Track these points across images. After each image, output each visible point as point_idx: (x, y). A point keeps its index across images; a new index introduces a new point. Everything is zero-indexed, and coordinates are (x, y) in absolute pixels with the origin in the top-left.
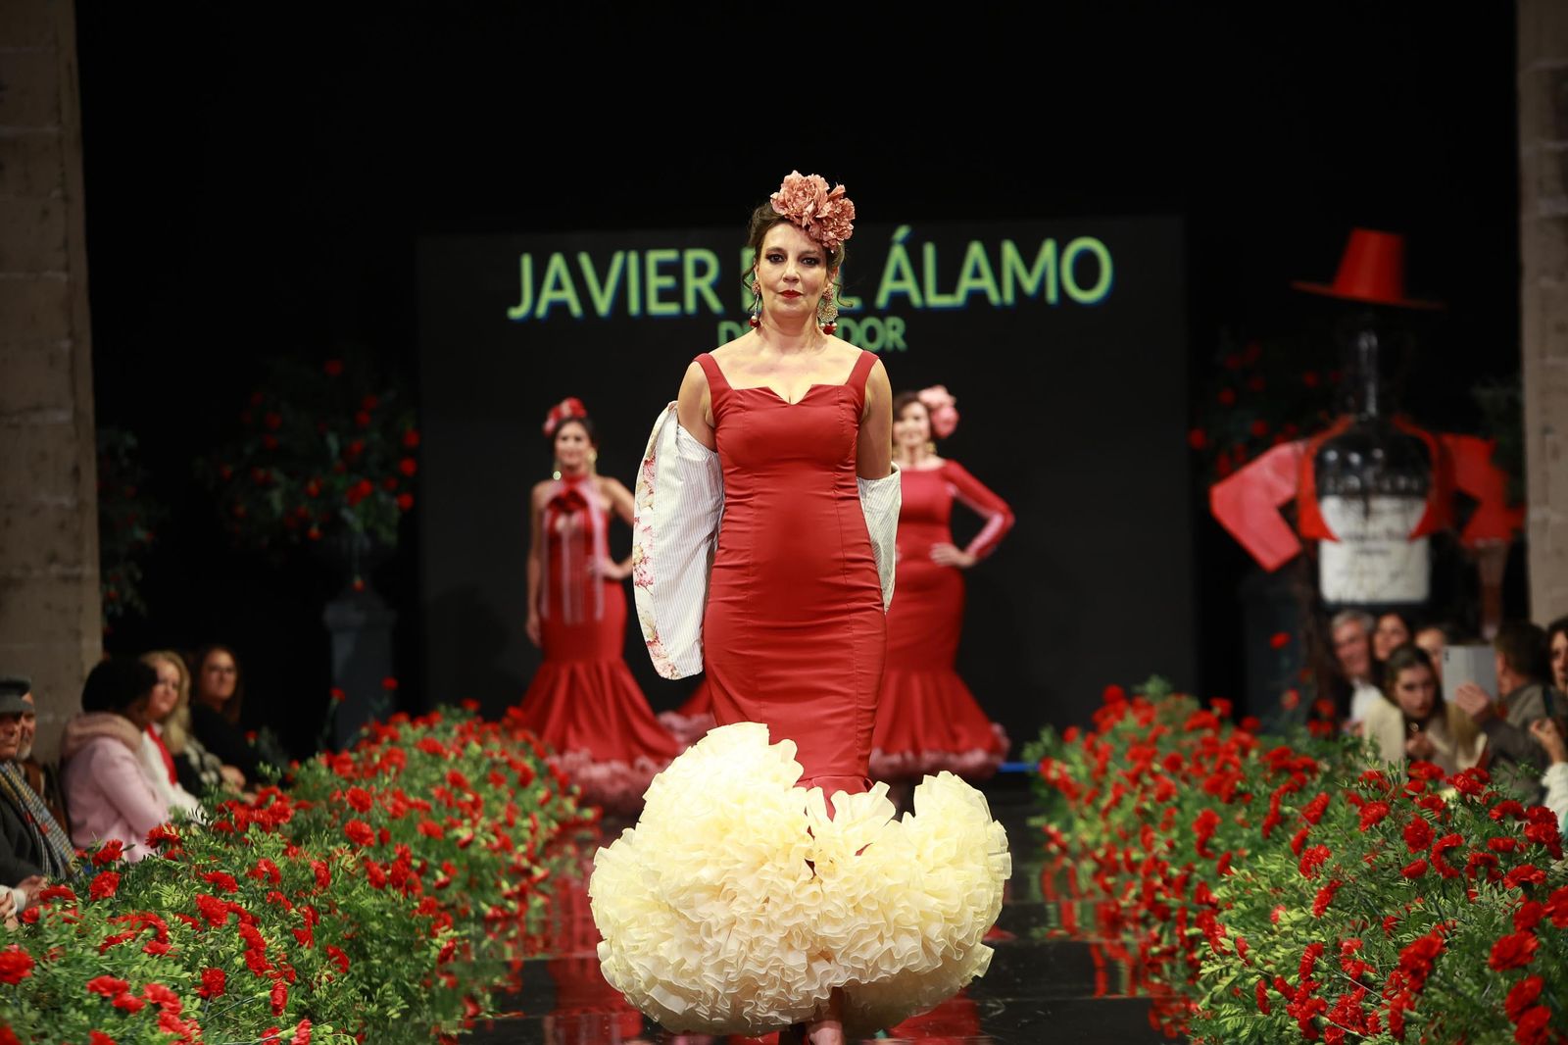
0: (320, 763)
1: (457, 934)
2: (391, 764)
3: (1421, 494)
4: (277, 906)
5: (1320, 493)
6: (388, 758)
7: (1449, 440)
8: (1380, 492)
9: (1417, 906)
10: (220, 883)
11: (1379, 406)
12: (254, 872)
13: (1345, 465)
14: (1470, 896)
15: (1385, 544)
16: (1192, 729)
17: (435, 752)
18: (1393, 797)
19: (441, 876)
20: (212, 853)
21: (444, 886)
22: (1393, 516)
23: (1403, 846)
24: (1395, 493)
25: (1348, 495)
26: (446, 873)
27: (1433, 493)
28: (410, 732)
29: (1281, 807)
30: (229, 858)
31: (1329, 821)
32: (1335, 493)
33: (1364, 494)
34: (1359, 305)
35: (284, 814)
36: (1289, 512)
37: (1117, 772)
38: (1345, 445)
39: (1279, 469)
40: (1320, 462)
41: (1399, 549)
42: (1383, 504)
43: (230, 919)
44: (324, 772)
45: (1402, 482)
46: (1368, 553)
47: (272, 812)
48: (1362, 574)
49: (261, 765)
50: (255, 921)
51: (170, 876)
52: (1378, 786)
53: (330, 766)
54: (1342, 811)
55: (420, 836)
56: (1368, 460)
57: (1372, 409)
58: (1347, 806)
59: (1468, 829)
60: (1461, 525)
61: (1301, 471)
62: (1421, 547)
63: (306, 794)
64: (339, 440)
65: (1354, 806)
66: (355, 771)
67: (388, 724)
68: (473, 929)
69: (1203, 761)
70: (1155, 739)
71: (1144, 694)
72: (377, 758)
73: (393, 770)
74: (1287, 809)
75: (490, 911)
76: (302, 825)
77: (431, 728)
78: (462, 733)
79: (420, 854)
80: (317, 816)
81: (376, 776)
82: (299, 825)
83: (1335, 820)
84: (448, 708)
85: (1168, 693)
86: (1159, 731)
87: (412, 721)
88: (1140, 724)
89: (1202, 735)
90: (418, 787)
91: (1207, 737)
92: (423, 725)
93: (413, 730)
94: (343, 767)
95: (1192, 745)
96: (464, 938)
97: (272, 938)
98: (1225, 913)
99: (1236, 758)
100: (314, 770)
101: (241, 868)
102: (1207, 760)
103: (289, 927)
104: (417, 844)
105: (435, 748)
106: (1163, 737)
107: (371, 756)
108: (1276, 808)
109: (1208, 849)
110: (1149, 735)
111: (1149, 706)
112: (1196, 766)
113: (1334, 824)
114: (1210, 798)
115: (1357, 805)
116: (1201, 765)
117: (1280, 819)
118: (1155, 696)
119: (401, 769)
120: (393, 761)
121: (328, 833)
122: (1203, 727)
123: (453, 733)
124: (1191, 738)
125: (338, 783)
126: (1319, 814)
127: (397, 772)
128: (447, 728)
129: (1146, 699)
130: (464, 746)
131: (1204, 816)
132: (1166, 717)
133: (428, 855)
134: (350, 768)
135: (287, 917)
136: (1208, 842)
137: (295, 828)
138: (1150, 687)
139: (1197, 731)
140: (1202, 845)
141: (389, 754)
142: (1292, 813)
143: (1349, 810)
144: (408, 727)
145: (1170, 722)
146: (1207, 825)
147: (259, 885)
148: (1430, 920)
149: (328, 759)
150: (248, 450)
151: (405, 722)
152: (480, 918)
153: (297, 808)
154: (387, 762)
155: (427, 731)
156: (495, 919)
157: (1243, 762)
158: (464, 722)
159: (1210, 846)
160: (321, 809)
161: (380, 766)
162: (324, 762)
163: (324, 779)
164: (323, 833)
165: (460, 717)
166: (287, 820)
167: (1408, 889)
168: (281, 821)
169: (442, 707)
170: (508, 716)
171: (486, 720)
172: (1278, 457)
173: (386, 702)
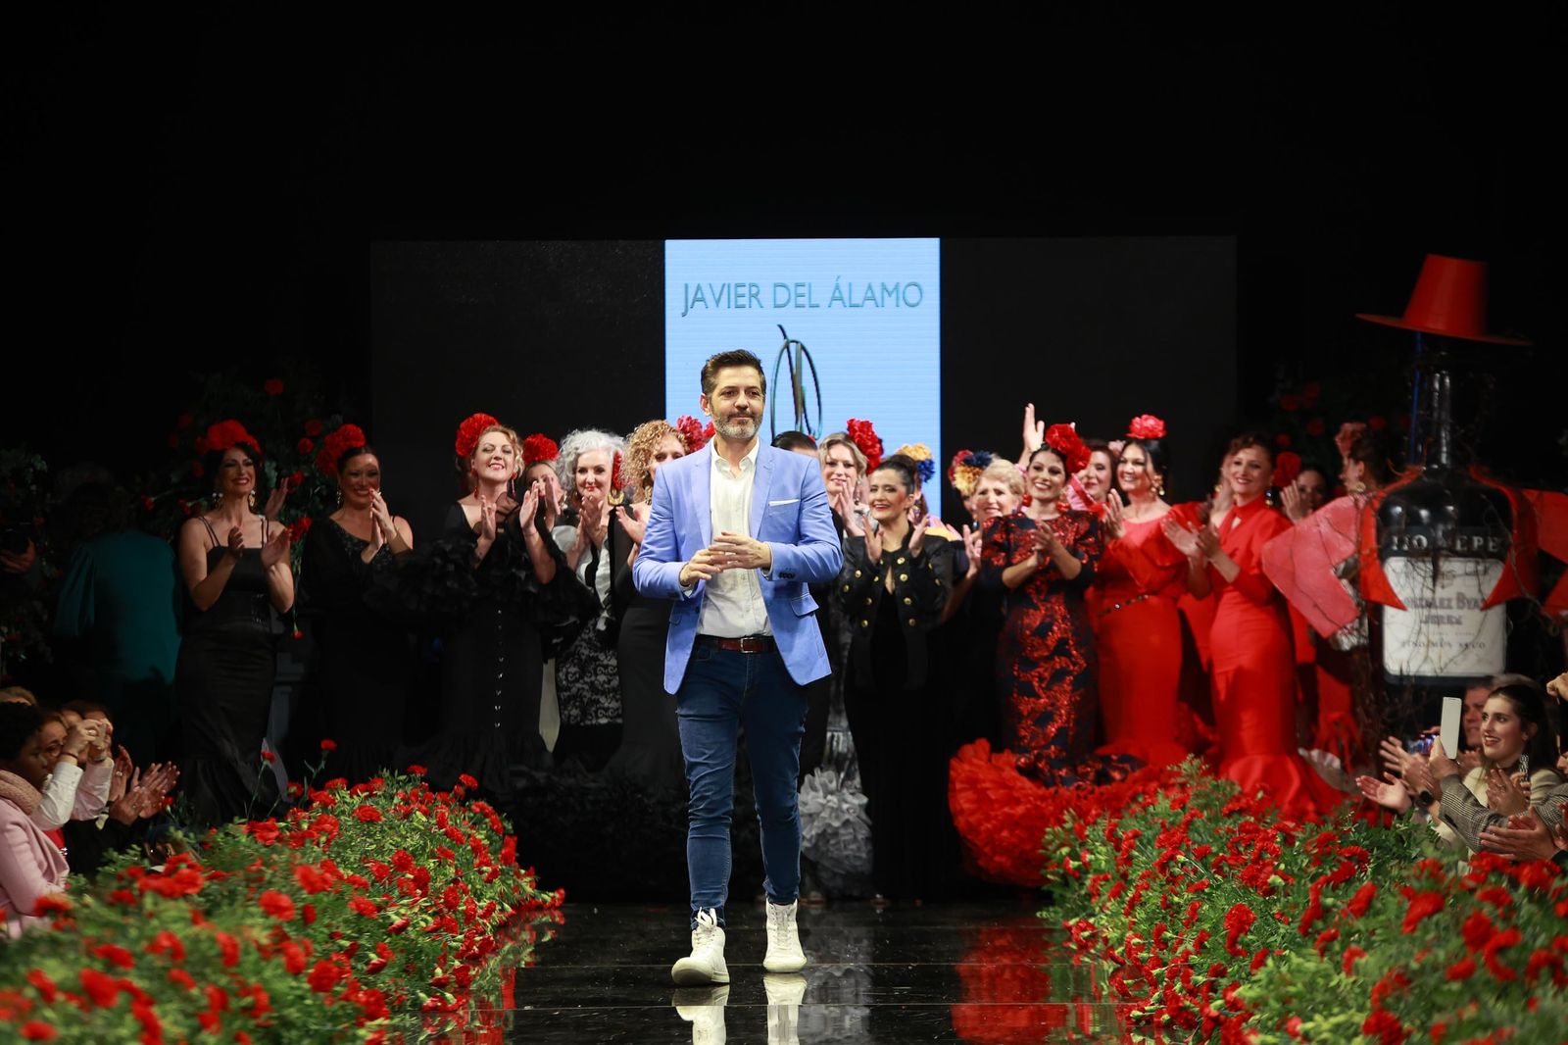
0: (239, 829)
1: (387, 1022)
2: (320, 831)
3: (1499, 556)
4: (177, 985)
5: (1384, 554)
6: (318, 826)
7: (1531, 495)
8: (1453, 553)
9: (1470, 1012)
10: (115, 959)
11: (1451, 455)
12: (155, 947)
13: (1413, 520)
14: (1531, 1002)
15: (1455, 613)
16: (1229, 815)
17: (368, 818)
18: (1449, 887)
19: (374, 958)
20: (107, 924)
21: (376, 969)
22: (1464, 579)
23: (1456, 942)
24: (1468, 554)
25: (1414, 555)
26: (380, 955)
27: (1512, 555)
28: (347, 799)
29: (1322, 899)
30: (122, 929)
31: (1378, 913)
32: (1399, 553)
33: (1433, 555)
34: (1432, 340)
35: (192, 882)
37: (1145, 859)
38: (1415, 497)
40: (1384, 515)
41: (1472, 617)
42: (1454, 566)
43: (121, 999)
44: (243, 839)
45: (1477, 541)
46: (1438, 621)
47: (180, 881)
48: (1429, 644)
49: (172, 829)
50: (150, 1003)
51: (54, 946)
52: (1432, 875)
53: (251, 832)
54: (1392, 904)
55: (350, 912)
56: (1438, 515)
57: (1444, 459)
58: (1400, 898)
59: (1535, 926)
60: (1543, 593)
62: (1497, 613)
63: (222, 863)
64: (277, 469)
65: (1406, 900)
66: (279, 839)
67: (322, 789)
68: (409, 1021)
69: (1242, 849)
70: (1188, 824)
71: (1179, 774)
72: (305, 826)
73: (323, 839)
74: (1329, 901)
75: (428, 1001)
76: (216, 897)
77: (371, 795)
78: (406, 800)
79: (349, 932)
80: (232, 887)
81: (303, 845)
82: (211, 898)
83: (1383, 913)
84: (392, 774)
85: (1206, 773)
86: (1193, 816)
87: (351, 787)
88: (1172, 807)
89: (1242, 821)
90: (352, 860)
91: (1247, 822)
92: (362, 792)
93: (351, 797)
94: (265, 834)
95: (1229, 831)
96: (395, 1028)
97: (170, 1020)
98: (1257, 1017)
99: (1276, 846)
100: (234, 837)
101: (137, 941)
102: (1246, 848)
103: (190, 1009)
104: (346, 922)
105: (371, 816)
106: (1198, 822)
107: (298, 825)
108: (1316, 900)
109: (1240, 947)
110: (1182, 818)
111: (1183, 786)
112: (1233, 854)
113: (1382, 918)
114: (1246, 892)
115: (1409, 899)
116: (1240, 853)
117: (1321, 912)
118: (1191, 776)
119: (333, 838)
120: (323, 829)
121: (242, 906)
122: (1242, 811)
123: (396, 801)
124: (1229, 824)
125: (257, 851)
126: (1364, 906)
127: (328, 841)
128: (389, 795)
129: (1181, 780)
130: (407, 815)
131: (1237, 910)
132: (1202, 801)
133: (360, 932)
134: (274, 835)
135: (189, 999)
136: (1239, 939)
137: (208, 901)
138: (1185, 765)
139: (1236, 816)
140: (1233, 941)
141: (319, 822)
142: (1334, 906)
143: (1400, 904)
144: (345, 793)
145: (1206, 806)
146: (1240, 921)
147: (158, 961)
148: (1485, 1027)
149: (249, 824)
150: (174, 479)
151: (343, 788)
152: (418, 1008)
153: (211, 878)
154: (317, 830)
155: (366, 798)
156: (434, 1010)
157: (1287, 851)
158: (409, 788)
159: (1241, 943)
160: (237, 880)
161: (308, 834)
162: (244, 828)
163: (245, 846)
164: (237, 904)
165: (406, 783)
166: (197, 890)
167: (1460, 993)
168: (190, 891)
169: (386, 773)
170: (461, 784)
171: (433, 788)
172: (1335, 511)
173: (322, 765)
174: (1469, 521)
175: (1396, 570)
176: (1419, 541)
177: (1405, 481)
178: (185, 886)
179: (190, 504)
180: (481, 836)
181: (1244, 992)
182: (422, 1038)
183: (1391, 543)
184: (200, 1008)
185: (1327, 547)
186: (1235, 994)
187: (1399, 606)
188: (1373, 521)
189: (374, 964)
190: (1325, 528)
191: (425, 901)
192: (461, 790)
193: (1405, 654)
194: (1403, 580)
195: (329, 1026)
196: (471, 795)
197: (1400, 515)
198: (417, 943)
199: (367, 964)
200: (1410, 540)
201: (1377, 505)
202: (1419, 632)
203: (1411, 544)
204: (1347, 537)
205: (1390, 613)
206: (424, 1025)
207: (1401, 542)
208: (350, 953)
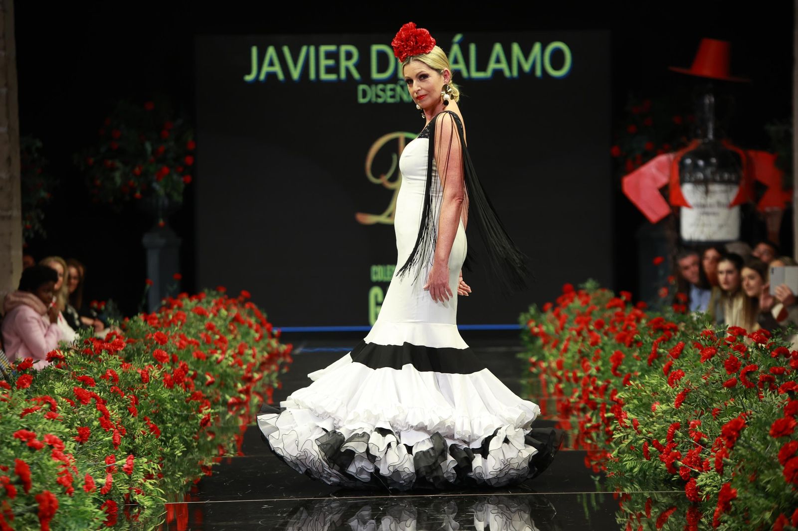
0: (140, 319)
1: (213, 411)
2: (178, 319)
3: (736, 183)
4: (116, 394)
5: (682, 182)
6: (176, 317)
7: (752, 154)
8: (714, 181)
9: (731, 403)
10: (86, 381)
11: (715, 135)
12: (105, 376)
13: (695, 166)
14: (760, 398)
15: (716, 210)
16: (610, 307)
17: (202, 314)
18: (719, 345)
19: (207, 379)
20: (83, 366)
22: (721, 194)
23: (723, 371)
24: (722, 182)
25: (696, 182)
27: (743, 182)
28: (188, 303)
29: (658, 349)
30: (91, 368)
31: (684, 357)
32: (690, 182)
33: (705, 182)
34: (704, 80)
35: (120, 345)
36: (665, 191)
38: (696, 155)
39: (660, 168)
40: (682, 164)
41: (724, 212)
42: (715, 188)
43: (92, 401)
44: (142, 324)
45: (726, 176)
46: (707, 214)
47: (114, 344)
48: (704, 225)
50: (104, 403)
51: (59, 377)
52: (711, 339)
53: (145, 320)
54: (691, 352)
55: (194, 358)
56: (708, 163)
57: (711, 136)
58: (694, 349)
59: (759, 362)
60: (757, 199)
61: (671, 169)
62: (735, 211)
63: (132, 335)
64: (152, 145)
66: (159, 323)
67: (177, 299)
68: (221, 409)
69: (616, 325)
70: (590, 312)
71: (584, 289)
72: (171, 317)
73: (179, 323)
74: (661, 351)
76: (130, 351)
77: (200, 301)
78: (217, 304)
80: (138, 347)
81: (170, 326)
82: (128, 351)
83: (687, 357)
84: (209, 291)
85: (597, 288)
86: (592, 308)
87: (190, 297)
88: (582, 304)
89: (615, 311)
90: (193, 333)
91: (618, 312)
92: (195, 299)
93: (190, 302)
94: (152, 321)
95: (610, 316)
96: (216, 413)
97: (114, 412)
98: (627, 406)
99: (634, 323)
100: (137, 322)
101: (97, 374)
102: (618, 324)
103: (123, 406)
104: (191, 363)
105: (202, 312)
106: (595, 311)
107: (167, 316)
108: (655, 350)
109: (618, 372)
110: (587, 310)
111: (587, 295)
112: (612, 327)
113: (686, 359)
114: (619, 345)
115: (699, 349)
116: (615, 327)
117: (657, 356)
118: (590, 290)
119: (184, 323)
120: (180, 318)
121: (144, 356)
122: (616, 306)
123: (212, 304)
124: (610, 312)
125: (150, 329)
126: (678, 353)
127: (181, 324)
128: (209, 301)
129: (585, 291)
130: (218, 311)
131: (616, 354)
132: (596, 301)
133: (198, 368)
134: (156, 321)
135: (122, 401)
136: (618, 368)
137: (127, 353)
138: (588, 285)
139: (613, 309)
140: (615, 369)
141: (177, 315)
142: (664, 352)
143: (695, 351)
144: (187, 301)
145: (599, 304)
146: (618, 359)
147: (107, 383)
148: (738, 410)
149: (144, 317)
150: (103, 150)
151: (186, 298)
152: (225, 403)
153: (127, 342)
154: (176, 319)
155: (198, 303)
156: (234, 403)
157: (638, 325)
158: (218, 298)
159: (619, 370)
160: (140, 343)
161: (173, 321)
162: (142, 318)
163: (143, 327)
164: (142, 356)
165: (216, 295)
166: (122, 348)
167: (726, 394)
168: (119, 349)
169: (206, 290)
170: (242, 295)
171: (230, 298)
172: (659, 162)
173: (175, 286)
174: (723, 166)
175: (688, 191)
176: (699, 176)
177: (692, 147)
178: (116, 347)
179: (110, 162)
180: (252, 320)
181: (621, 395)
183: (685, 176)
184: (128, 405)
185: (654, 179)
186: (617, 396)
187: (689, 207)
188: (677, 167)
189: (209, 382)
190: (654, 170)
192: (243, 299)
193: (692, 230)
194: (691, 195)
195: (185, 412)
196: (247, 300)
197: (690, 164)
198: (225, 372)
199: (204, 382)
200: (695, 175)
201: (679, 159)
202: (699, 219)
203: (695, 178)
204: (664, 174)
205: (685, 210)
206: (228, 411)
207: (690, 176)
208: (194, 377)
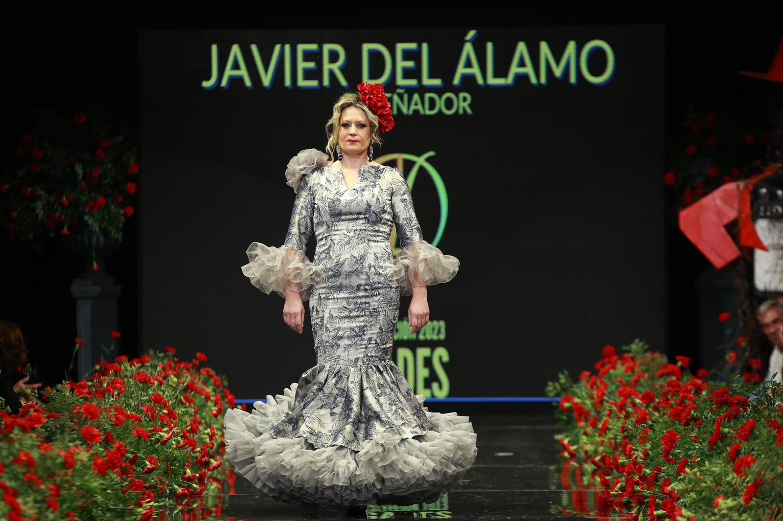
0: (65, 387)
1: (156, 504)
2: (114, 388)
4: (31, 484)
5: (755, 217)
6: (112, 384)
12: (17, 460)
13: (773, 196)
16: (661, 376)
17: (145, 381)
19: (148, 464)
21: (150, 471)
25: (774, 218)
28: (128, 368)
29: (721, 429)
31: (755, 438)
32: (764, 217)
35: (38, 421)
36: (732, 228)
38: (774, 183)
39: (726, 200)
40: (755, 194)
44: (68, 393)
47: (30, 420)
53: (72, 390)
54: (764, 432)
55: (133, 438)
58: (768, 429)
61: (742, 202)
63: (55, 408)
64: (83, 168)
65: (773, 429)
66: (89, 393)
67: (114, 362)
68: (168, 502)
69: (669, 397)
70: (636, 382)
71: (629, 351)
72: (105, 385)
73: (116, 393)
74: (726, 430)
75: (180, 490)
76: (51, 429)
77: (143, 366)
78: (164, 369)
79: (132, 450)
80: (62, 423)
81: (104, 397)
82: (49, 429)
83: (759, 438)
84: (155, 353)
85: (646, 351)
86: (639, 376)
87: (130, 360)
88: (626, 371)
89: (669, 379)
90: (133, 405)
91: (672, 381)
92: (137, 363)
93: (131, 366)
94: (81, 390)
95: (661, 386)
96: (160, 507)
97: (27, 506)
98: (682, 500)
99: (692, 395)
100: (61, 392)
101: (7, 457)
102: (672, 396)
103: (39, 498)
104: (131, 443)
105: (145, 379)
106: (642, 380)
107: (101, 384)
108: (718, 429)
109: (671, 457)
110: (632, 379)
111: (633, 359)
112: (664, 400)
113: (758, 441)
115: (775, 428)
116: (668, 400)
117: (721, 437)
118: (637, 353)
119: (122, 392)
120: (116, 387)
121: (69, 434)
122: (669, 374)
123: (158, 369)
124: (661, 382)
125: (78, 401)
126: (748, 434)
127: (119, 394)
128: (154, 365)
129: (630, 355)
130: (165, 377)
131: (668, 434)
132: (644, 368)
133: (139, 450)
134: (86, 390)
135: (38, 491)
136: (671, 452)
137: (47, 431)
138: (634, 347)
139: (665, 377)
140: (667, 453)
141: (114, 382)
142: (729, 433)
143: (769, 432)
144: (127, 365)
145: (647, 371)
146: (671, 441)
147: (19, 469)
149: (71, 385)
150: (20, 174)
151: (125, 361)
152: (173, 495)
153: (48, 417)
154: (112, 387)
155: (140, 368)
156: (183, 496)
157: (697, 398)
158: (166, 361)
159: (672, 455)
160: (65, 418)
161: (107, 390)
162: (68, 387)
163: (68, 398)
164: (66, 434)
165: (163, 358)
166: (41, 425)
168: (36, 426)
169: (151, 352)
170: (196, 358)
171: (181, 361)
172: (726, 192)
173: (112, 347)
175: (762, 227)
176: (777, 210)
177: (768, 173)
178: (33, 423)
179: (29, 189)
180: (209, 390)
181: (674, 486)
182: (175, 512)
183: (759, 211)
184: (46, 497)
185: (720, 213)
186: (669, 488)
187: (764, 248)
188: (748, 198)
189: (148, 468)
190: (719, 202)
191: (177, 429)
192: (197, 362)
193: (767, 278)
194: (767, 233)
195: (121, 506)
196: (203, 364)
197: (765, 194)
198: (173, 454)
199: (143, 468)
200: (772, 208)
201: (751, 188)
202: (777, 265)
203: (772, 212)
204: (732, 207)
205: (759, 254)
206: (177, 505)
207: (766, 210)
208: (133, 461)
